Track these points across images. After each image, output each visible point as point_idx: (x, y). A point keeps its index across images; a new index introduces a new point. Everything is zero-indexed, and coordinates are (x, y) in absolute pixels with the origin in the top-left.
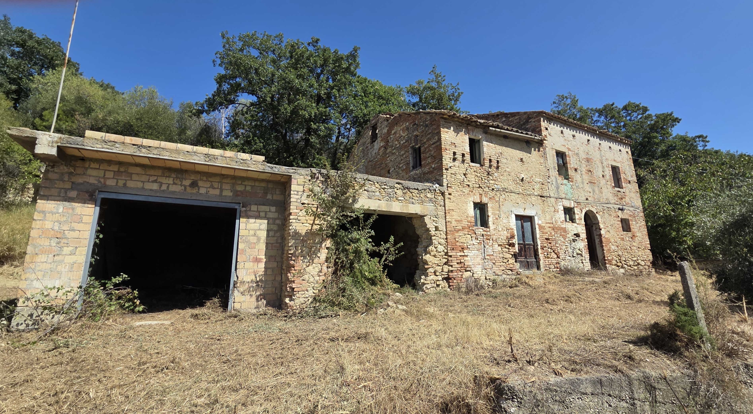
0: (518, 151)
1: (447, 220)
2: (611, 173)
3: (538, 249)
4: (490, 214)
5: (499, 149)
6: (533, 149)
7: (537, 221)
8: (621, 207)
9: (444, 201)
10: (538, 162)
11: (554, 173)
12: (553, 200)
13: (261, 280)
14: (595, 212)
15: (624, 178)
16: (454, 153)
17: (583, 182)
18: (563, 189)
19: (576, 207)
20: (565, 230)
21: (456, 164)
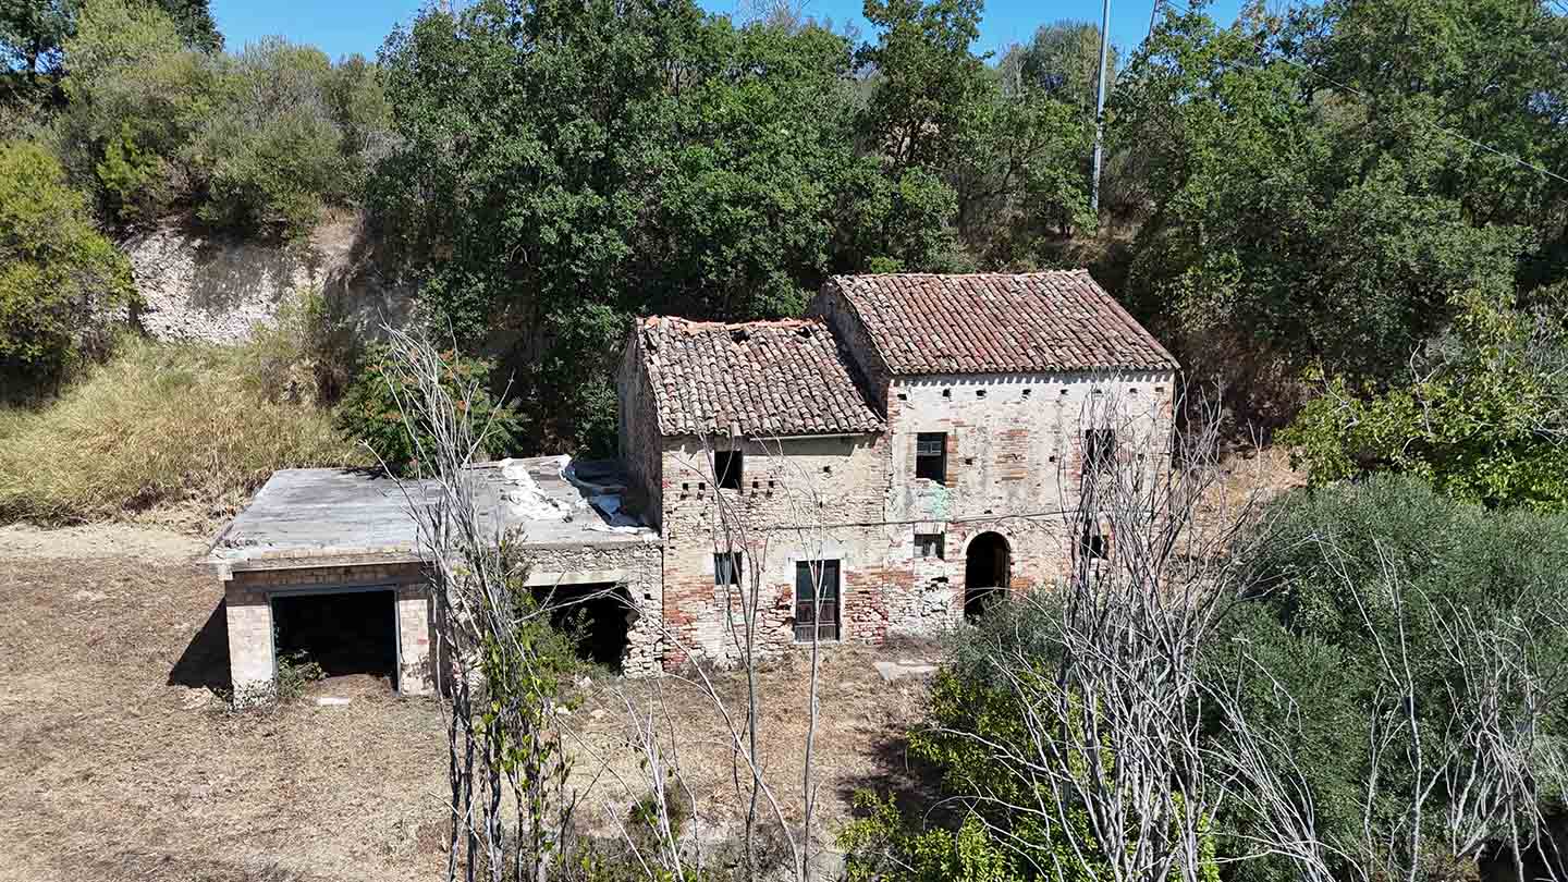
0: (819, 457)
1: (666, 585)
2: (1081, 449)
3: (838, 609)
4: (745, 567)
5: (778, 460)
6: (857, 446)
9: (662, 558)
10: (867, 466)
11: (905, 477)
12: (890, 528)
13: (426, 663)
14: (1005, 534)
15: (1125, 452)
16: (685, 486)
17: (983, 484)
18: (920, 503)
19: (951, 532)
20: (910, 575)
21: (687, 501)
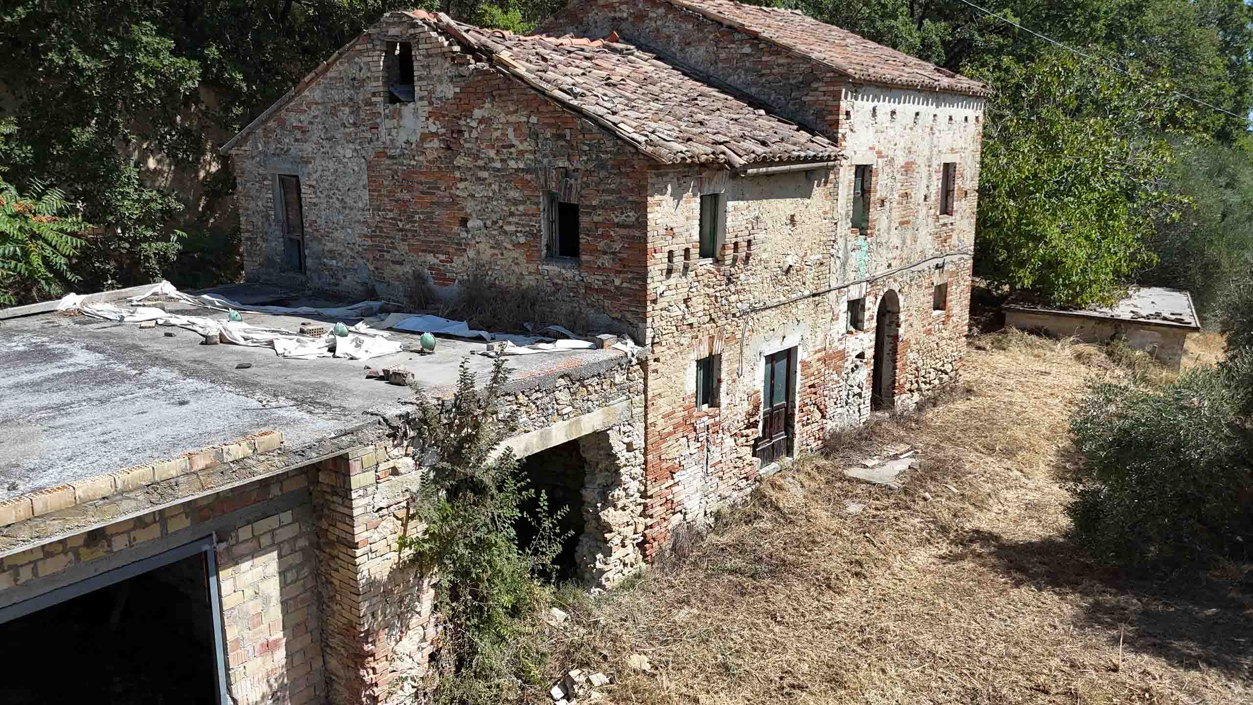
0: (788, 200)
1: (649, 422)
2: (940, 186)
3: (793, 414)
4: (724, 375)
5: (755, 208)
6: (816, 182)
7: (801, 355)
8: (940, 261)
9: (645, 379)
10: (821, 211)
11: (845, 227)
12: (832, 295)
13: (282, 687)
14: (897, 291)
15: (959, 188)
16: (671, 255)
17: (889, 229)
18: (855, 259)
19: (869, 293)
20: (842, 355)
21: (672, 281)
